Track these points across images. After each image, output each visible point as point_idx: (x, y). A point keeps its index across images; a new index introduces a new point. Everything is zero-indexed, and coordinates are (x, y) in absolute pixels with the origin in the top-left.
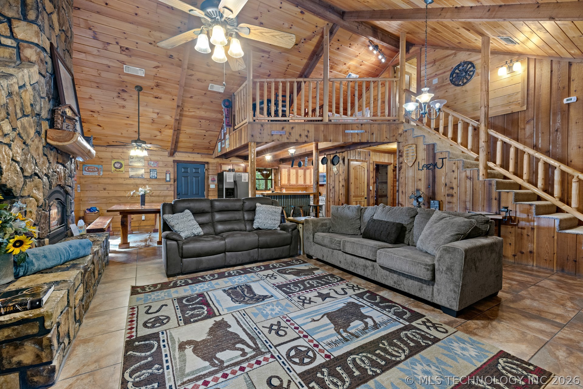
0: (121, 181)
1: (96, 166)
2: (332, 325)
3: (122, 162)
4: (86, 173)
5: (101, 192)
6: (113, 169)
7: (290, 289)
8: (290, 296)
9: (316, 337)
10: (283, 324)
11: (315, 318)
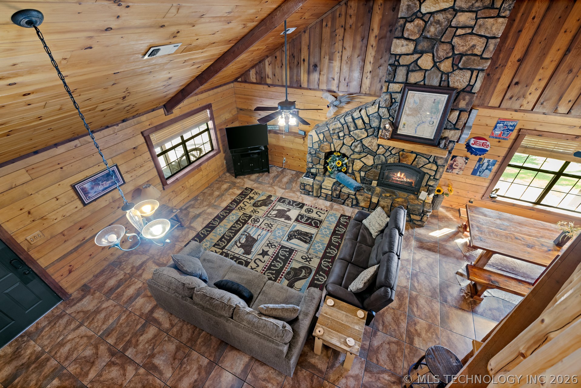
2: (252, 235)
7: (286, 251)
8: (280, 245)
9: (255, 228)
10: (269, 228)
11: (259, 237)
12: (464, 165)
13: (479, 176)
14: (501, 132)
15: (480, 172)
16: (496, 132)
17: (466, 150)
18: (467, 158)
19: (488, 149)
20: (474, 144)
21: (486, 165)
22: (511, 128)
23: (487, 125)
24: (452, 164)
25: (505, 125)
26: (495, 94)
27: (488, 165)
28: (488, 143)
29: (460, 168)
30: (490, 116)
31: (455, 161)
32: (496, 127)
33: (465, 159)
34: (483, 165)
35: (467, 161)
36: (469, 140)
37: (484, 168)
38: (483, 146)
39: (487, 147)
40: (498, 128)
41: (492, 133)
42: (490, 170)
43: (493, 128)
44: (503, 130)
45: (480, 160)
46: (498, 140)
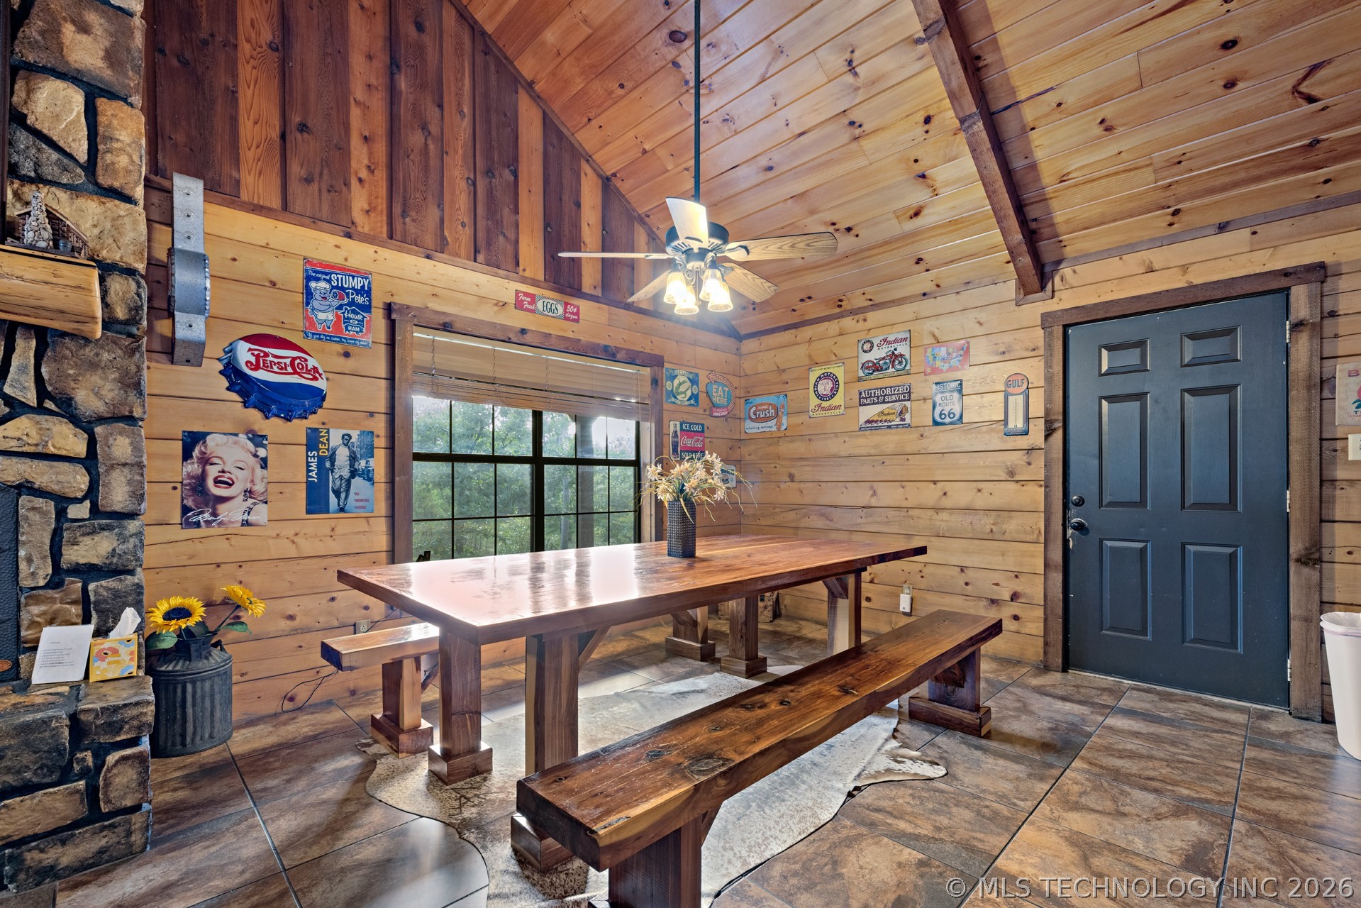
0: (834, 446)
1: (772, 399)
3: (839, 372)
4: (751, 427)
5: (783, 486)
6: (814, 401)
12: (259, 472)
13: (342, 510)
14: (337, 316)
15: (337, 493)
16: (322, 316)
17: (235, 397)
18: (258, 439)
19: (321, 384)
20: (257, 368)
21: (343, 455)
22: (359, 299)
23: (273, 284)
24: (202, 477)
25: (337, 287)
26: (248, 156)
27: (353, 459)
28: (312, 363)
29: (249, 493)
30: (267, 246)
31: (205, 461)
32: (309, 294)
33: (251, 446)
34: (332, 458)
35: (262, 452)
36: (231, 350)
37: (346, 473)
38: (295, 372)
39: (315, 379)
40: (317, 295)
41: (311, 322)
42: (368, 476)
43: (299, 298)
44: (340, 307)
45: (313, 441)
46: (339, 348)
